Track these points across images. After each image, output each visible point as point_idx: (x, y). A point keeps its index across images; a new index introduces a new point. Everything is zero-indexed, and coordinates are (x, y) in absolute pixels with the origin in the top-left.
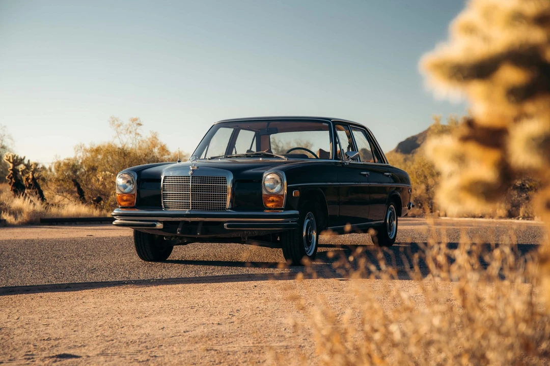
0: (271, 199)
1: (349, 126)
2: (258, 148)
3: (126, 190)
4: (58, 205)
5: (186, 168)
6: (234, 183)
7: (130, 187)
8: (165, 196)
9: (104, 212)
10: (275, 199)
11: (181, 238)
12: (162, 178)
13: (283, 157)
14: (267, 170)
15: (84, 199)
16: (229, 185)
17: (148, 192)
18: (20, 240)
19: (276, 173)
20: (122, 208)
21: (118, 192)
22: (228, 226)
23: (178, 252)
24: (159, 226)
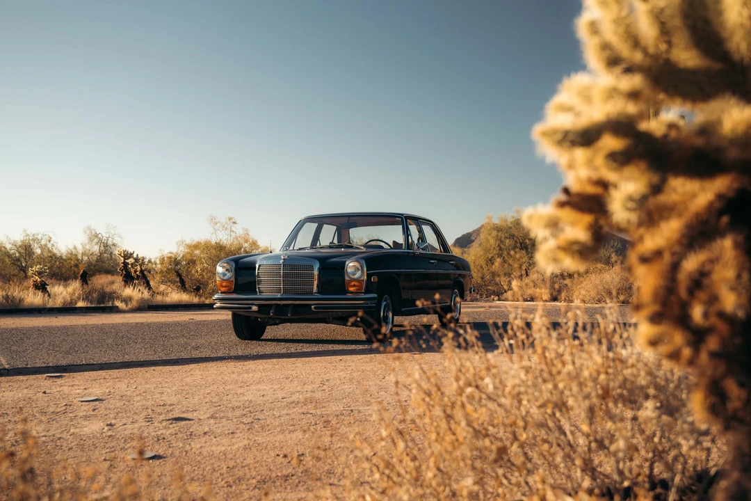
0: (352, 284)
1: (418, 221)
2: (339, 240)
3: (226, 278)
4: (162, 294)
5: (278, 257)
6: (320, 270)
7: (229, 275)
8: (260, 282)
9: (203, 299)
10: (356, 284)
11: (274, 319)
12: (257, 266)
13: (362, 248)
14: (349, 258)
15: (185, 287)
16: (316, 272)
17: (244, 279)
18: (132, 323)
19: (357, 261)
20: (221, 293)
21: (218, 279)
22: (315, 308)
23: (270, 332)
24: (255, 308)
